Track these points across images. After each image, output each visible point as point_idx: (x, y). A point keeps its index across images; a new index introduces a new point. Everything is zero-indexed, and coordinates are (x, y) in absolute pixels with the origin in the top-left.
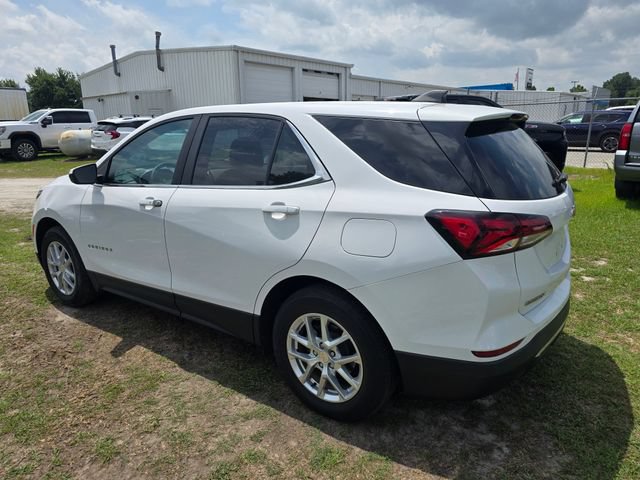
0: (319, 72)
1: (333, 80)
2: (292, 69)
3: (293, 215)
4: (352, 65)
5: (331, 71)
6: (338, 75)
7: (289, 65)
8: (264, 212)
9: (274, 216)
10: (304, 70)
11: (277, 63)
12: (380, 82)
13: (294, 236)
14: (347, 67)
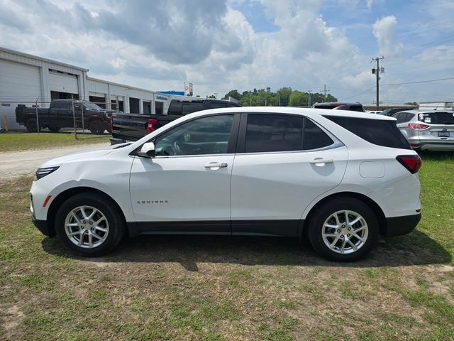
0: (62, 72)
1: (74, 80)
2: (39, 68)
3: (329, 164)
4: (88, 70)
5: (71, 72)
6: (77, 76)
7: (37, 65)
8: (311, 163)
9: (317, 165)
10: (50, 70)
11: (30, 63)
12: (108, 84)
13: (333, 173)
14: (83, 71)
